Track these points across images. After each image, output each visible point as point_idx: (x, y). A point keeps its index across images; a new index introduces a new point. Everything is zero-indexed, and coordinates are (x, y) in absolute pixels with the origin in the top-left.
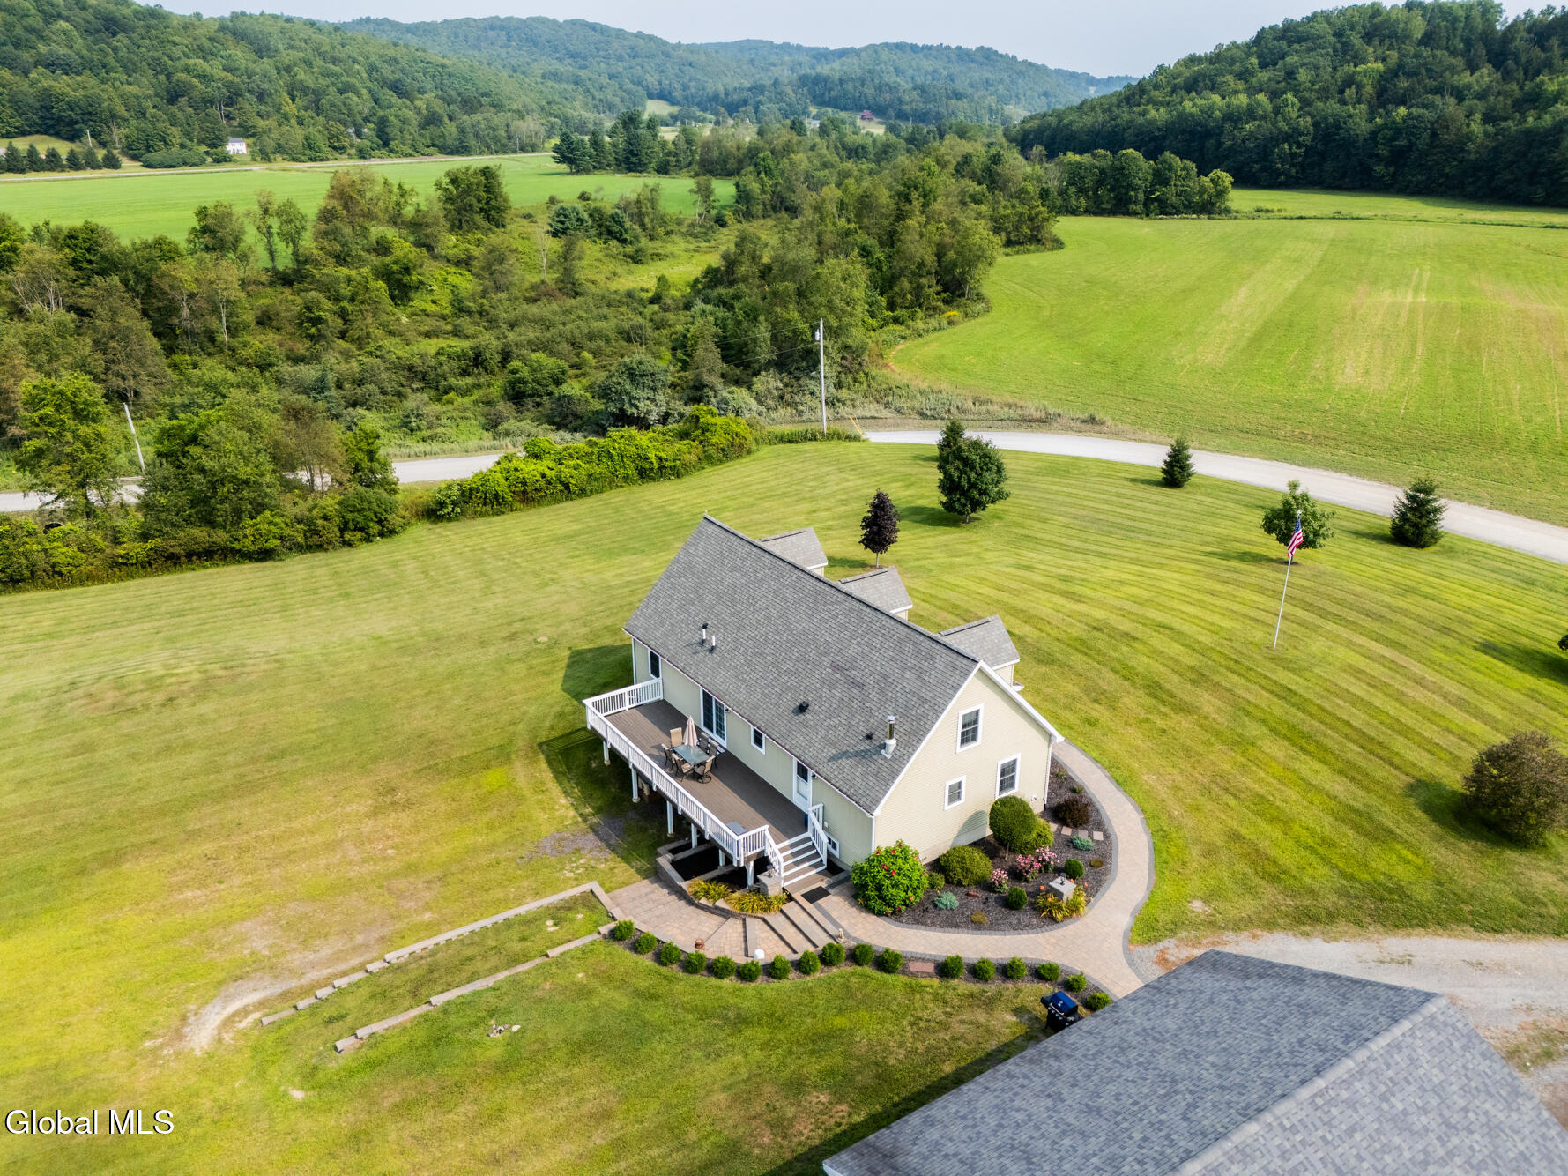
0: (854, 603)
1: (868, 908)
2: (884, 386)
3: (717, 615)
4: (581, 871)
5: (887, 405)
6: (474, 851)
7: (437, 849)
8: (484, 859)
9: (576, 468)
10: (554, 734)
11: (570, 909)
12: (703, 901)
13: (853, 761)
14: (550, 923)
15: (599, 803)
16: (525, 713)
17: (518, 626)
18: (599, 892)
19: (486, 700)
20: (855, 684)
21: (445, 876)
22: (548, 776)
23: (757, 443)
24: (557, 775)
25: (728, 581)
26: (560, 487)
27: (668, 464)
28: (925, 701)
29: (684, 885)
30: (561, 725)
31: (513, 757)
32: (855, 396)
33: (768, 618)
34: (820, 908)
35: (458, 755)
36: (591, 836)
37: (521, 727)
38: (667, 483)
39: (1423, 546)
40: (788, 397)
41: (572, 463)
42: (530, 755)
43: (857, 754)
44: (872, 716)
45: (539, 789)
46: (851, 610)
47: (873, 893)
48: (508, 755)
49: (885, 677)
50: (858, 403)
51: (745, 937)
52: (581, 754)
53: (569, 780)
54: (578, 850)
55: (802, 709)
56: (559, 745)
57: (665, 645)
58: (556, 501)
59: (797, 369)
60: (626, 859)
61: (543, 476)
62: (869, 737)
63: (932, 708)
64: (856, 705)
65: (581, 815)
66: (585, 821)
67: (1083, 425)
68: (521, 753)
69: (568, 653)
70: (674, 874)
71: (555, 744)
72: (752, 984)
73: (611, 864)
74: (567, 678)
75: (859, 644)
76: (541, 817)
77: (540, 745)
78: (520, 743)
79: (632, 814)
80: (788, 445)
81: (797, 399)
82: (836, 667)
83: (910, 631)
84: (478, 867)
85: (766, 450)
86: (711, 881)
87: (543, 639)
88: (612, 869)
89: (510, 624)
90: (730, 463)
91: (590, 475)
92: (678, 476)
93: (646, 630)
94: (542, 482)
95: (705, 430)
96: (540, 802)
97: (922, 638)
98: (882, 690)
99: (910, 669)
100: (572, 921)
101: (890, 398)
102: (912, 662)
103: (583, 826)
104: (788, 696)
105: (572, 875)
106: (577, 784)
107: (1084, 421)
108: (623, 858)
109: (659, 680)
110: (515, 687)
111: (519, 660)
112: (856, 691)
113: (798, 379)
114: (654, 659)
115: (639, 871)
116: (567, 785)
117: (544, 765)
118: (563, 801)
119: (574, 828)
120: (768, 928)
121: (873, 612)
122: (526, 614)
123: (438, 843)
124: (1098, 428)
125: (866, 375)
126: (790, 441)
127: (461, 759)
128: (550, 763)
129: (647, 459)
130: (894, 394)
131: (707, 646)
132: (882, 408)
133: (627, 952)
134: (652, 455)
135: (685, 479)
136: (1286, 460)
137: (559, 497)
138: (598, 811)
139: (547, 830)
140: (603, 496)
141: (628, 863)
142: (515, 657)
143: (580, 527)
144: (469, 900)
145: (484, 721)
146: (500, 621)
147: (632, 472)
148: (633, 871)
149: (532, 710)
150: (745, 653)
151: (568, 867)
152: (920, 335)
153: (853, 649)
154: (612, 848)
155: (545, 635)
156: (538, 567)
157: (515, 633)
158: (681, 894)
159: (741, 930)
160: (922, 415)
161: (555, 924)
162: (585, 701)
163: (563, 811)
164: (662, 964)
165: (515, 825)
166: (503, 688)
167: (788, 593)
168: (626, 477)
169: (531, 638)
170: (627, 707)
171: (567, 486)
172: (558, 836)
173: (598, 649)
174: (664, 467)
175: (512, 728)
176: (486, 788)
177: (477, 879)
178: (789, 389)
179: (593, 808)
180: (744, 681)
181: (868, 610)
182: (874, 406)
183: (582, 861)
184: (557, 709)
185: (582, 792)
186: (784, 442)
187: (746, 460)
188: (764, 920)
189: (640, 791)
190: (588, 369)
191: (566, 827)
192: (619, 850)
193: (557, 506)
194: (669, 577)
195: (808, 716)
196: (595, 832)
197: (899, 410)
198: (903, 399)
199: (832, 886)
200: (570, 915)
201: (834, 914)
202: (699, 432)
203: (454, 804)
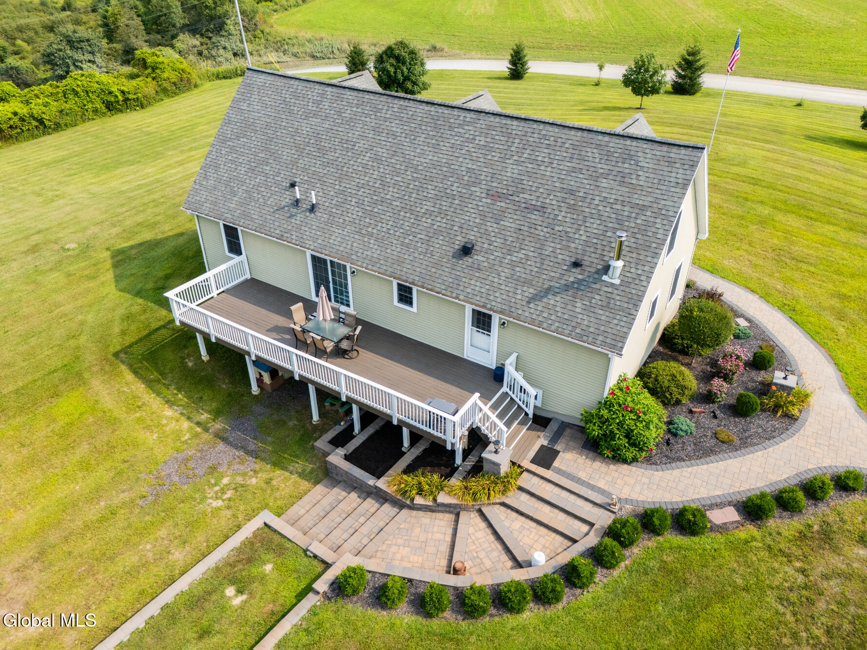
0: (492, 118)
1: (618, 458)
2: (278, 39)
3: (304, 170)
4: (229, 494)
5: (285, 52)
6: (71, 505)
7: (18, 517)
8: (92, 513)
9: (46, 105)
10: (129, 340)
11: (250, 561)
12: (419, 500)
13: (567, 297)
14: (230, 591)
15: (214, 405)
16: (82, 323)
17: (35, 239)
18: (277, 523)
19: (26, 317)
20: (530, 208)
21: (42, 553)
22: (140, 388)
23: (201, 79)
24: (150, 384)
25: (305, 129)
26: (35, 123)
27: (131, 96)
28: (643, 208)
29: (381, 483)
30: (133, 327)
31: (86, 375)
32: (258, 48)
33: (377, 159)
34: (559, 471)
35: (11, 388)
36: (221, 446)
37: (83, 340)
38: (134, 113)
39: (694, 94)
40: (205, 52)
41: (40, 101)
42: (107, 368)
43: (567, 287)
44: (570, 239)
45: (133, 404)
46: (490, 127)
47: (624, 441)
48: (79, 375)
49: (572, 192)
50: (262, 52)
51: (495, 533)
52: (170, 355)
53: (167, 387)
54: (213, 469)
55: (466, 251)
56: (139, 350)
57: (246, 215)
58: (34, 137)
59: (207, 30)
60: (277, 464)
61: (15, 114)
62: (576, 264)
63: (657, 214)
64: (542, 232)
65: (198, 424)
66: (206, 430)
67: (429, 53)
68: (95, 369)
69: (107, 254)
70: (358, 472)
71: (135, 349)
72: (560, 606)
73: (264, 476)
74: (118, 278)
75: (518, 163)
76: (151, 438)
77: (116, 355)
78: (90, 358)
79: (258, 409)
80: (224, 81)
81: (214, 53)
82: (494, 196)
83: (585, 134)
84: (87, 527)
85: (208, 85)
86: (408, 470)
87: (72, 246)
88: (268, 482)
89: (26, 238)
90: (184, 95)
91: (61, 111)
92: (142, 107)
93: (215, 203)
94: (16, 119)
95: (154, 69)
96: (140, 420)
97: (607, 138)
98: (572, 208)
99: (606, 176)
100: (263, 579)
101: (286, 47)
102: (602, 168)
103: (206, 436)
104: (439, 242)
105: (220, 503)
106: (179, 390)
107: (429, 51)
108: (275, 464)
109: (243, 257)
110: (60, 298)
111: (51, 270)
112: (535, 217)
113: (210, 38)
114: (232, 234)
115: (302, 475)
116: (169, 393)
117: (129, 377)
118: (169, 412)
119: (196, 441)
120: (514, 515)
121: (522, 124)
122: (41, 227)
123: (17, 508)
124: (440, 54)
125: (262, 32)
126: (225, 78)
127: (17, 392)
128: (135, 372)
129: (110, 93)
130: (287, 44)
131: (305, 206)
132: (282, 54)
133: (372, 612)
134: (114, 89)
135: (149, 109)
136: (568, 60)
137: (36, 132)
138: (217, 414)
139: (163, 452)
140: (78, 128)
141: (285, 469)
142: (47, 268)
143: (65, 153)
144: (90, 581)
145: (33, 341)
146: (14, 238)
147: (99, 105)
148: (295, 477)
149: (90, 318)
150: (360, 204)
151: (210, 493)
152: (286, 10)
153: (511, 171)
154: (254, 454)
155: (72, 242)
156: (36, 188)
157: (36, 245)
158: (382, 497)
159: (483, 525)
160: (314, 57)
161: (240, 592)
162: (167, 294)
163: (173, 425)
164: (429, 615)
165: (118, 457)
166: (44, 301)
167: (395, 127)
168: (95, 111)
169: (56, 247)
170: (215, 293)
171: (41, 121)
172: (180, 456)
173: (140, 245)
174: (128, 99)
175: (72, 343)
176: (63, 421)
177: (90, 544)
178: (205, 46)
179: (209, 412)
180: (371, 235)
181: (515, 123)
182: (274, 54)
183: (225, 481)
184: (121, 311)
185: (189, 398)
186: (220, 79)
187: (195, 91)
188: (503, 504)
189: (260, 381)
190: (26, 54)
191: (186, 442)
192: (263, 455)
193: (35, 141)
194: (224, 142)
195: (477, 258)
196: (224, 440)
197: (295, 55)
198: (296, 47)
199: (555, 439)
200: (255, 571)
201: (582, 475)
202: (149, 70)
203: (25, 451)
